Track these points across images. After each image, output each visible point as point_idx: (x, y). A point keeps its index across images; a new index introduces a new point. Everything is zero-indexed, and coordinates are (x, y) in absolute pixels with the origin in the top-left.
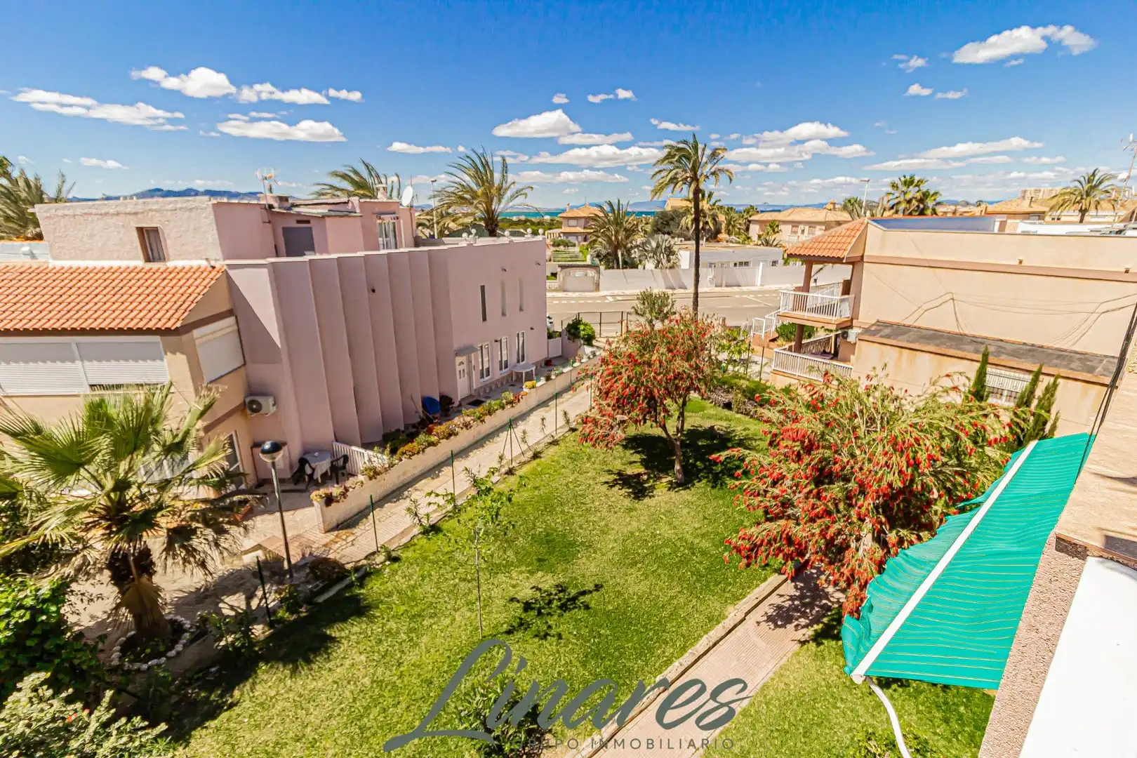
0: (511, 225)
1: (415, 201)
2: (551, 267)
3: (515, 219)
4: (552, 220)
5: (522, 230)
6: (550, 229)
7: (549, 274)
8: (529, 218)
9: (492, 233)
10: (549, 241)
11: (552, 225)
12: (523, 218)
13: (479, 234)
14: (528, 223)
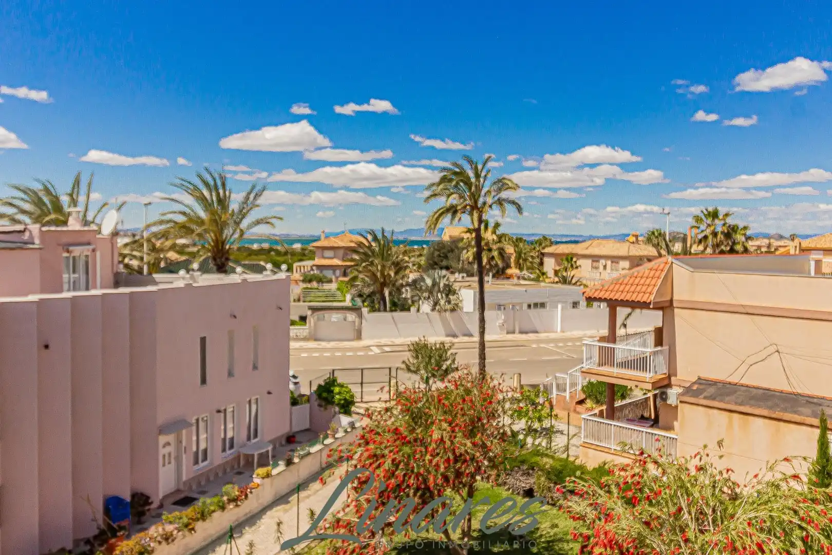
0: (250, 255)
1: (120, 224)
2: (301, 308)
3: (255, 246)
4: (303, 249)
5: (262, 263)
6: (301, 260)
7: (296, 318)
8: (275, 247)
9: (222, 269)
10: (297, 276)
11: (303, 255)
12: (266, 246)
13: (203, 269)
14: (273, 253)
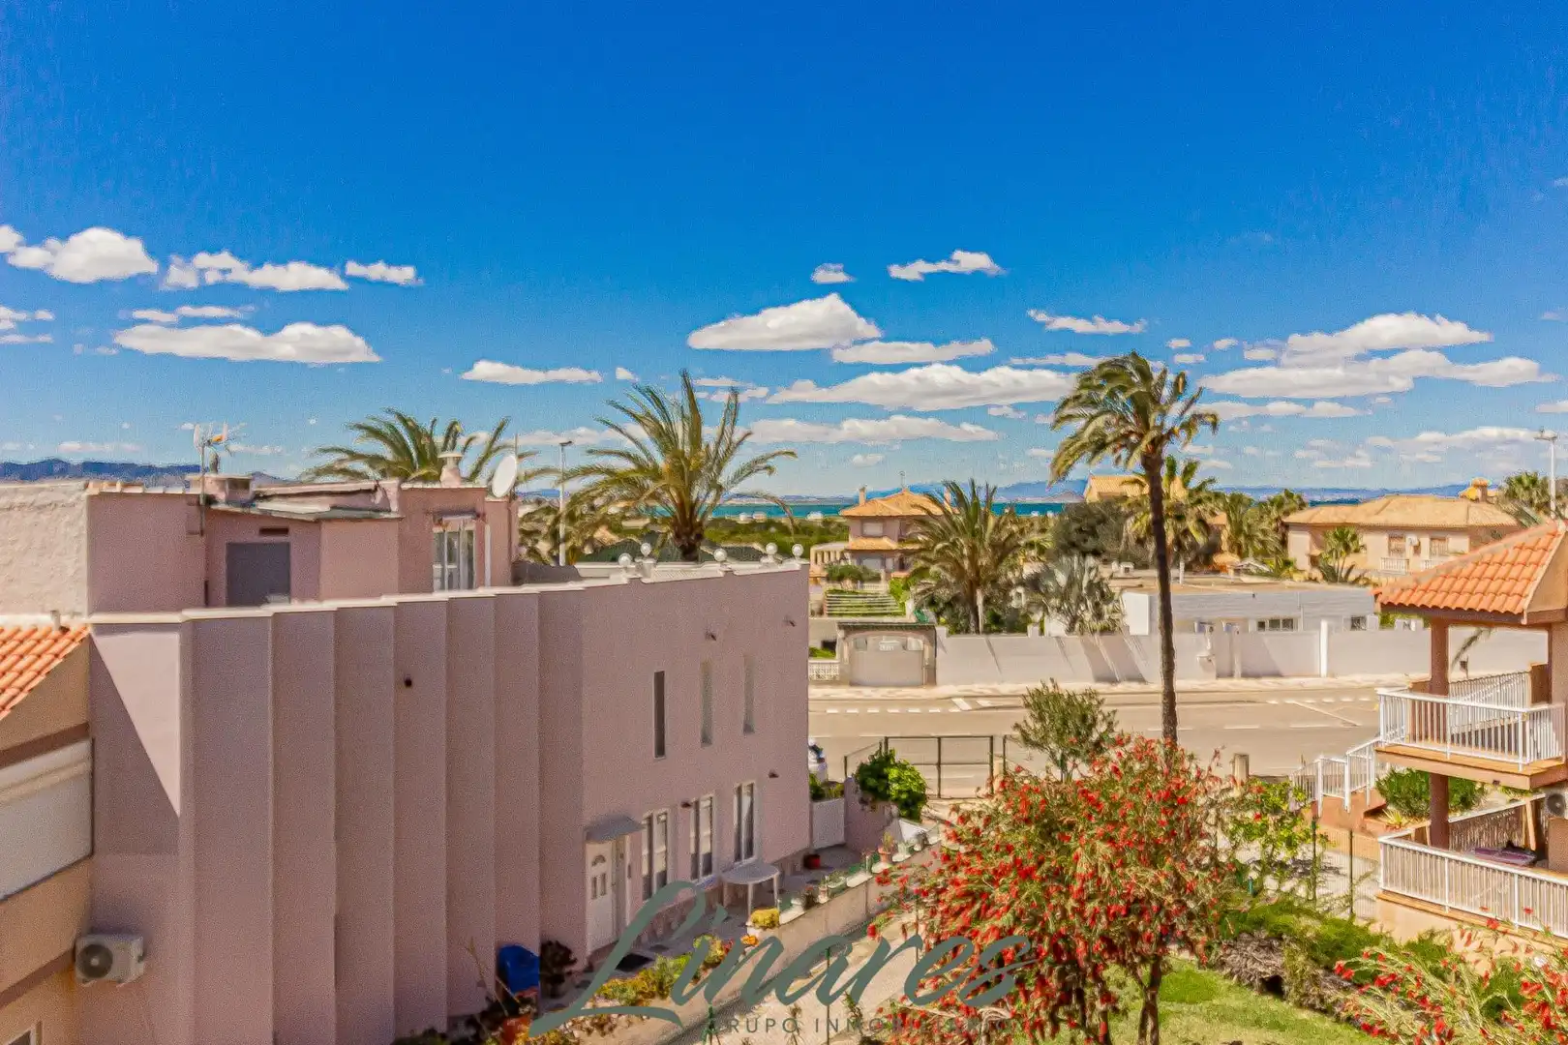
0: (733, 533)
2: (821, 628)
3: (742, 519)
4: (826, 523)
5: (757, 546)
7: (818, 646)
8: (774, 519)
9: (689, 554)
10: (816, 570)
14: (773, 530)
